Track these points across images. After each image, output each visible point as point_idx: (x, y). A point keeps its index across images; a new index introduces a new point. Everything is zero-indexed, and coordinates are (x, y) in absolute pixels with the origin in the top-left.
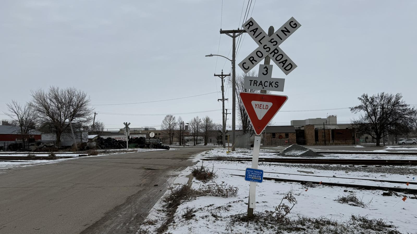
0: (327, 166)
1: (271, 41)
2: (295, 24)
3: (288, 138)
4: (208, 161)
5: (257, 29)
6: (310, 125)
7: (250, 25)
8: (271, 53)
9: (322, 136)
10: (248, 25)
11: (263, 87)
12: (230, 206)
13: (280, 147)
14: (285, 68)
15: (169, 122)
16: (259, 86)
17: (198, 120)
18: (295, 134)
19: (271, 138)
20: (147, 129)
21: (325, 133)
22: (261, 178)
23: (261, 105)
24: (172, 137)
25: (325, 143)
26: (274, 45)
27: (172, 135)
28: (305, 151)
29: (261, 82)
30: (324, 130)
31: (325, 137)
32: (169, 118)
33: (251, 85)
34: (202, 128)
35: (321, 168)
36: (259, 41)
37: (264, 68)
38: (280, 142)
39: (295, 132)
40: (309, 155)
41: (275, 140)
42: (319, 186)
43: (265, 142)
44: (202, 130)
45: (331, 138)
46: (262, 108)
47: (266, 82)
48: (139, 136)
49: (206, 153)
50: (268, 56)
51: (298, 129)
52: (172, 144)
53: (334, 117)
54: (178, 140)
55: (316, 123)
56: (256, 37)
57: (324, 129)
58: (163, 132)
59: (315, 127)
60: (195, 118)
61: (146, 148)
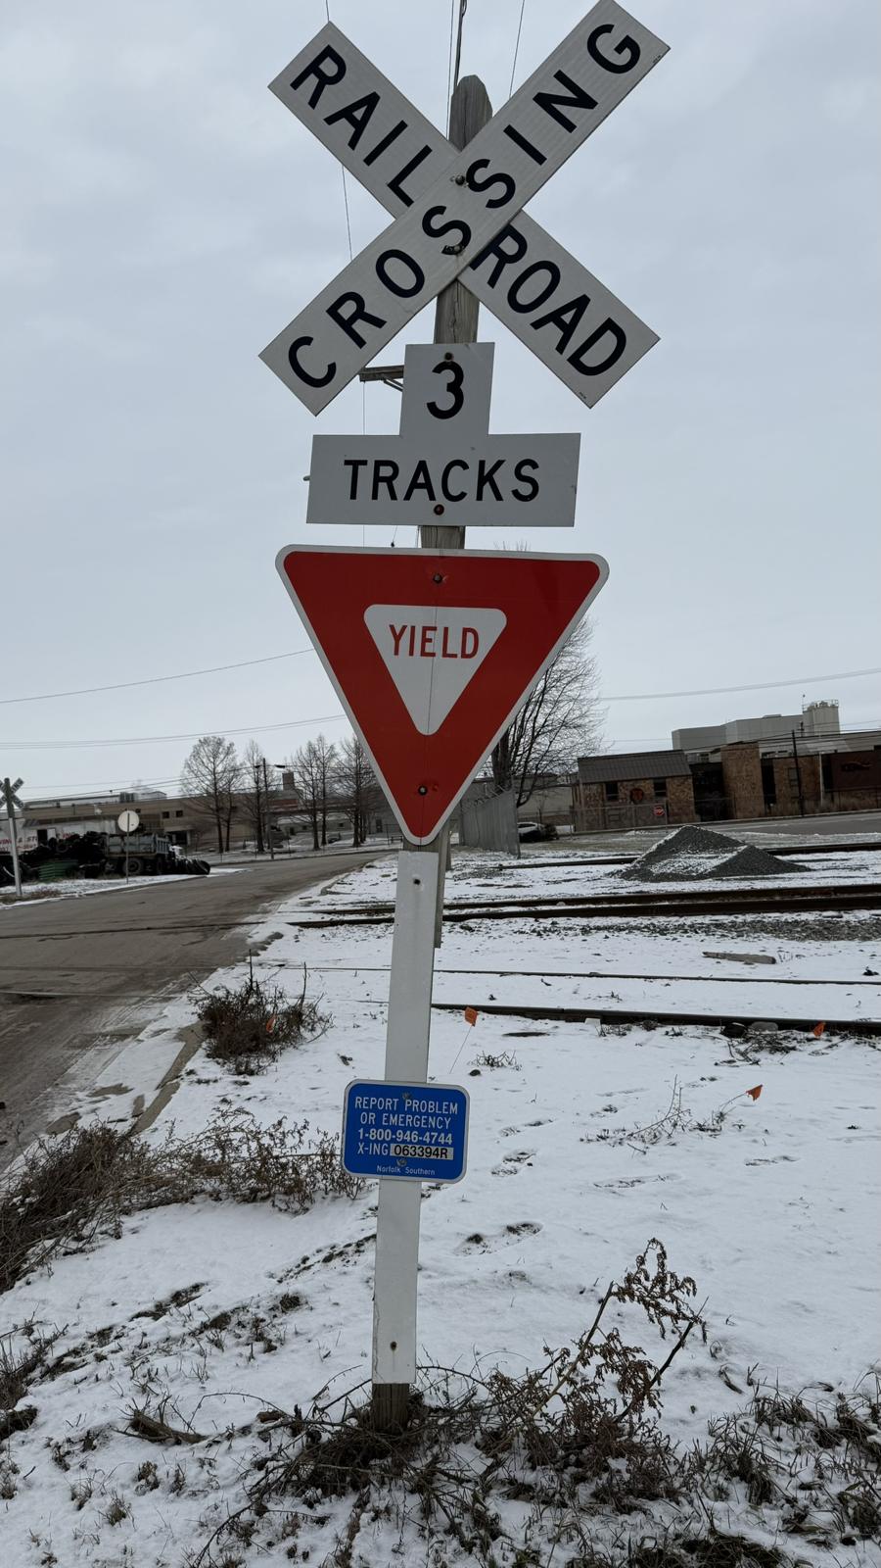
0: (829, 922)
1: (469, 180)
2: (628, 43)
3: (665, 799)
4: (319, 932)
5: (371, 101)
6: (741, 743)
7: (320, 74)
8: (475, 264)
9: (787, 782)
10: (312, 81)
11: (434, 504)
12: (291, 1303)
13: (636, 835)
14: (575, 360)
15: (211, 766)
16: (408, 497)
17: (326, 751)
18: (690, 781)
19: (603, 800)
20: (128, 795)
21: (798, 769)
22: (451, 1150)
23: (429, 634)
24: (228, 822)
25: (802, 806)
26: (492, 204)
27: (224, 816)
28: (732, 852)
29: (422, 467)
30: (796, 760)
31: (800, 786)
32: (208, 749)
33: (353, 496)
34: (340, 779)
35: (803, 931)
36: (394, 185)
37: (439, 369)
38: (636, 816)
39: (690, 773)
40: (747, 869)
41: (616, 809)
42: (809, 1040)
43: (579, 816)
44: (341, 789)
45: (822, 787)
46: (439, 652)
47: (457, 469)
48: (80, 830)
49: (324, 892)
50: (456, 280)
51: (700, 761)
52: (228, 849)
53: (827, 707)
54: (252, 830)
55: (765, 736)
56: (369, 160)
57: (795, 755)
58: (191, 804)
59: (761, 751)
60: (310, 745)
61: (110, 874)
